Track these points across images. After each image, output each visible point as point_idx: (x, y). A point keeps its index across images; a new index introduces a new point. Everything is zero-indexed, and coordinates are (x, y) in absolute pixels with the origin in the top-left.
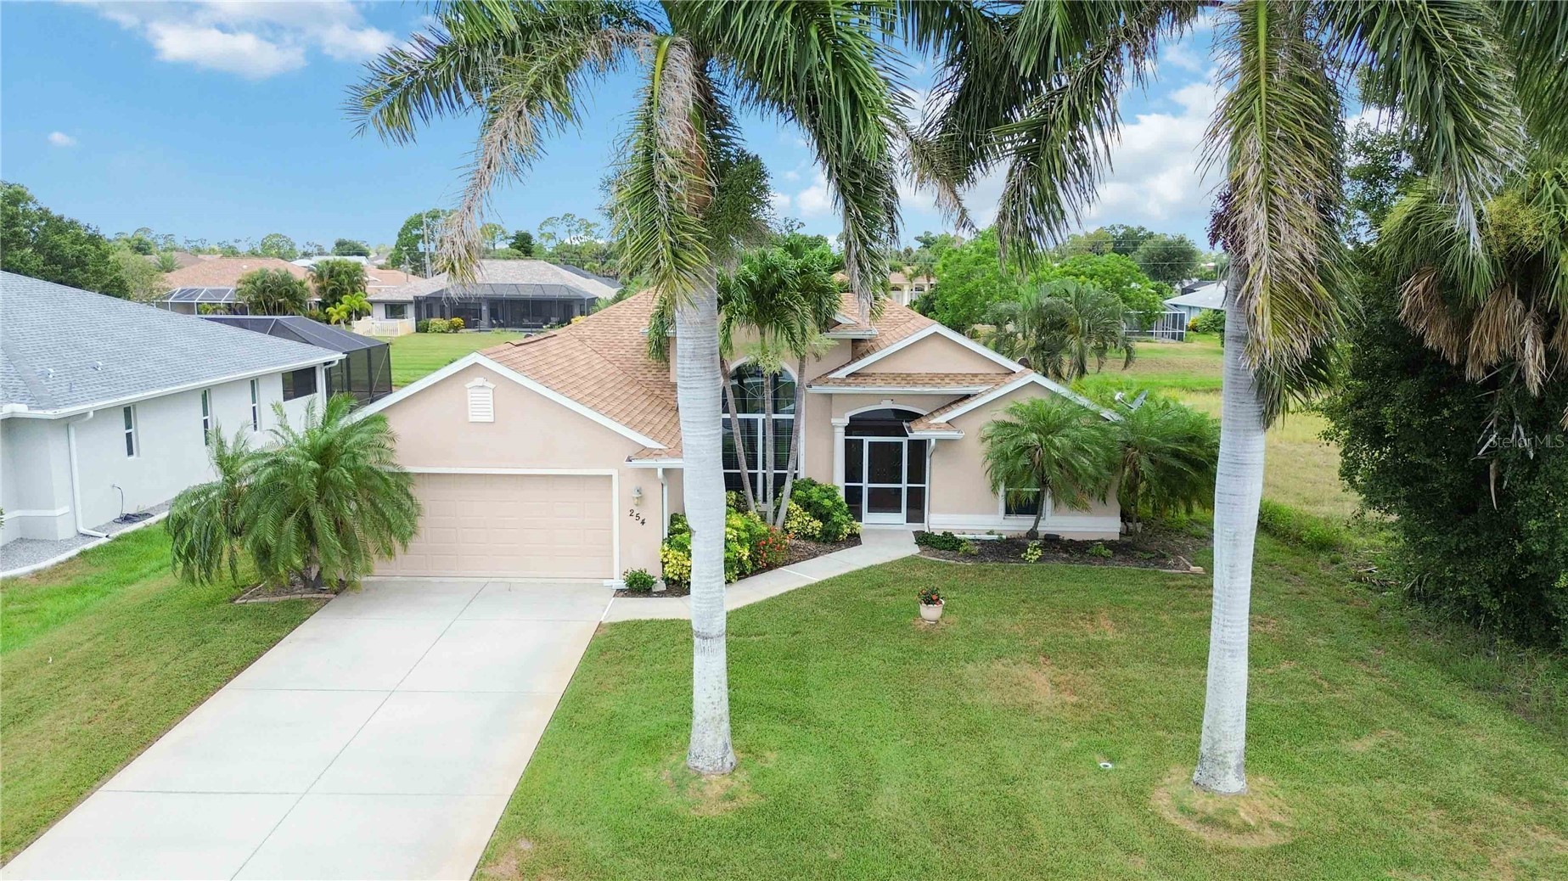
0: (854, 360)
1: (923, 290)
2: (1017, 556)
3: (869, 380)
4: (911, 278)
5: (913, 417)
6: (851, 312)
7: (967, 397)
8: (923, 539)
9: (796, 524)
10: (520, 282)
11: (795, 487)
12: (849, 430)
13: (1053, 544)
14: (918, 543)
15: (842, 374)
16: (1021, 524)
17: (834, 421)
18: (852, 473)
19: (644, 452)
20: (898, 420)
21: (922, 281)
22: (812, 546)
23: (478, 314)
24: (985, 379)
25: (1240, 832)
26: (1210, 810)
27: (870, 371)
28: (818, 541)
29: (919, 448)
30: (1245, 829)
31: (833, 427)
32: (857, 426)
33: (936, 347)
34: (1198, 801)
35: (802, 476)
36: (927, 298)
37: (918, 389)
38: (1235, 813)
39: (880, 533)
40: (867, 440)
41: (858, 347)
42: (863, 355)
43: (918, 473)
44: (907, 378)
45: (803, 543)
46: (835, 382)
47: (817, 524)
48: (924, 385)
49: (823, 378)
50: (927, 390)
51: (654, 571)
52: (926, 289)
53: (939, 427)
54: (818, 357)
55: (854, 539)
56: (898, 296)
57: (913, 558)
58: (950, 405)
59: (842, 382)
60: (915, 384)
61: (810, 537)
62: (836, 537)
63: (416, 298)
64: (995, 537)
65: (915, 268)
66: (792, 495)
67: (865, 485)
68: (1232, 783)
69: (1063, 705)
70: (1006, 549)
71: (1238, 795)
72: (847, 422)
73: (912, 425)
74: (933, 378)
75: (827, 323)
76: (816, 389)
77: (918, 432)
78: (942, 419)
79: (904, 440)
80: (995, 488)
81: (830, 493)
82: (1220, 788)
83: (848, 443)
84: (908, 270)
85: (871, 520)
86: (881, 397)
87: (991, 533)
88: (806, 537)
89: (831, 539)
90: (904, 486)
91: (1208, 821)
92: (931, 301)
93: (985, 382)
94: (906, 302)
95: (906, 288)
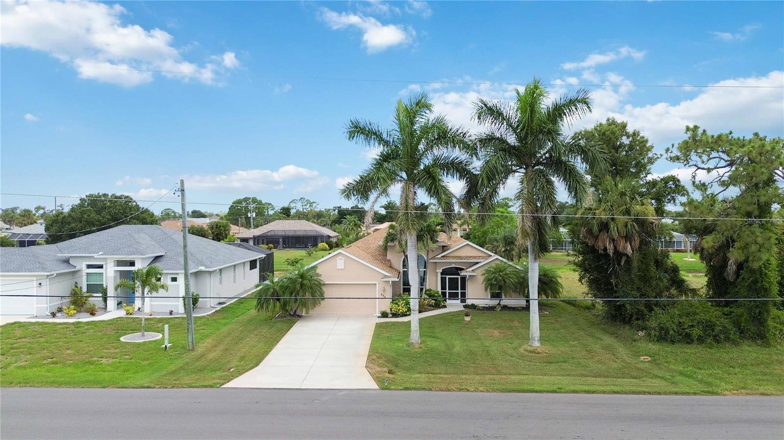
0: (443, 252)
1: (466, 231)
2: (494, 310)
3: (448, 258)
4: (461, 225)
5: (462, 269)
6: (442, 238)
7: (478, 263)
8: (465, 307)
9: (427, 302)
10: (296, 229)
11: (426, 291)
12: (442, 274)
13: (505, 308)
14: (464, 307)
15: (439, 256)
16: (495, 302)
17: (437, 271)
18: (443, 287)
19: (386, 276)
20: (457, 271)
21: (465, 227)
22: (432, 308)
23: (278, 243)
24: (483, 258)
25: (537, 353)
26: (531, 349)
27: (448, 255)
28: (434, 307)
29: (464, 279)
30: (539, 353)
31: (437, 273)
32: (444, 272)
33: (468, 248)
34: (529, 348)
35: (427, 288)
36: (467, 234)
37: (463, 261)
38: (537, 350)
39: (451, 305)
40: (447, 277)
41: (444, 248)
42: (446, 251)
43: (464, 287)
44: (460, 257)
45: (429, 307)
46: (438, 259)
47: (433, 301)
48: (465, 259)
49: (434, 258)
50: (465, 261)
51: (389, 311)
52: (467, 230)
53: (469, 272)
54: (433, 251)
55: (445, 307)
56: (455, 233)
57: (463, 310)
58: (473, 265)
59: (440, 259)
60: (462, 259)
61: (432, 306)
62: (439, 305)
63: (254, 236)
64: (488, 306)
65: (462, 221)
66: (425, 293)
67: (447, 291)
68: (537, 344)
69: (501, 336)
70: (491, 308)
71: (538, 347)
72: (441, 271)
73: (461, 272)
74: (467, 257)
75: (434, 241)
76: (432, 261)
77: (463, 273)
78: (470, 269)
79: (459, 277)
80: (486, 290)
81: (438, 293)
82: (534, 345)
83: (441, 277)
84: (459, 222)
85: (449, 302)
86: (452, 263)
87: (487, 305)
88: (430, 306)
89: (437, 306)
90: (459, 291)
91: (531, 352)
92: (470, 235)
93: (483, 259)
94: (459, 235)
95: (459, 230)
